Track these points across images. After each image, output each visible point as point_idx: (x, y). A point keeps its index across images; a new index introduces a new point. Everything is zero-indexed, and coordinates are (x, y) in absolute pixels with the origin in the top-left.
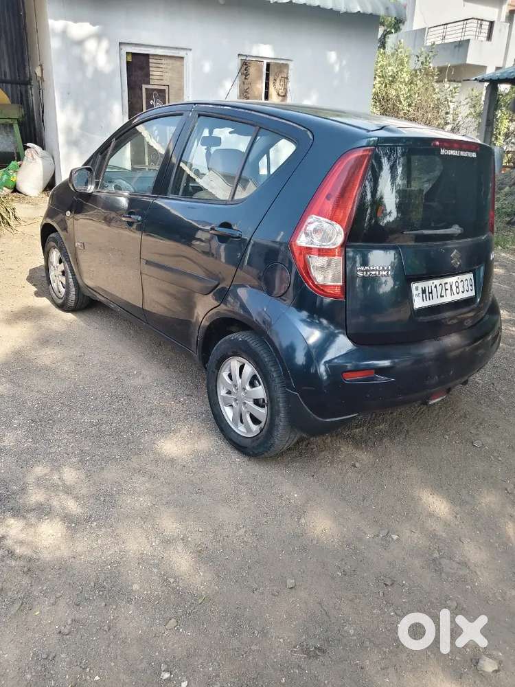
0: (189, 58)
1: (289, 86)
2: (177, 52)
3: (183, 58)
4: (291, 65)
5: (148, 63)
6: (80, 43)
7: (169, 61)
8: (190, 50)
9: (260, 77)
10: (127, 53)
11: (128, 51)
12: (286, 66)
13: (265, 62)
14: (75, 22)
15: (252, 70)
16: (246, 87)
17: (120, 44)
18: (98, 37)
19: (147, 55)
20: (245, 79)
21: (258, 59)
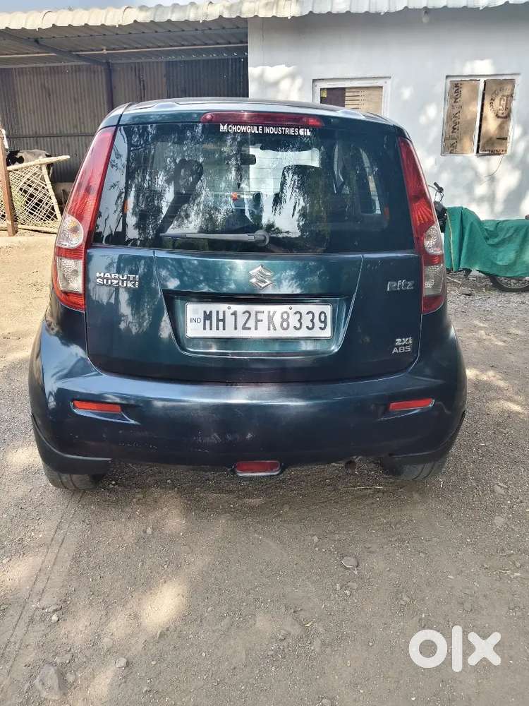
0: (388, 87)
1: (514, 105)
2: (376, 81)
3: (382, 87)
4: (518, 80)
5: (344, 96)
6: (276, 84)
7: (366, 92)
8: (390, 78)
9: (475, 99)
10: (321, 89)
11: (322, 87)
12: (512, 82)
13: (482, 80)
14: (272, 65)
15: (465, 91)
16: (456, 111)
17: (314, 81)
18: (292, 76)
19: (343, 89)
20: (455, 102)
21: (474, 78)
